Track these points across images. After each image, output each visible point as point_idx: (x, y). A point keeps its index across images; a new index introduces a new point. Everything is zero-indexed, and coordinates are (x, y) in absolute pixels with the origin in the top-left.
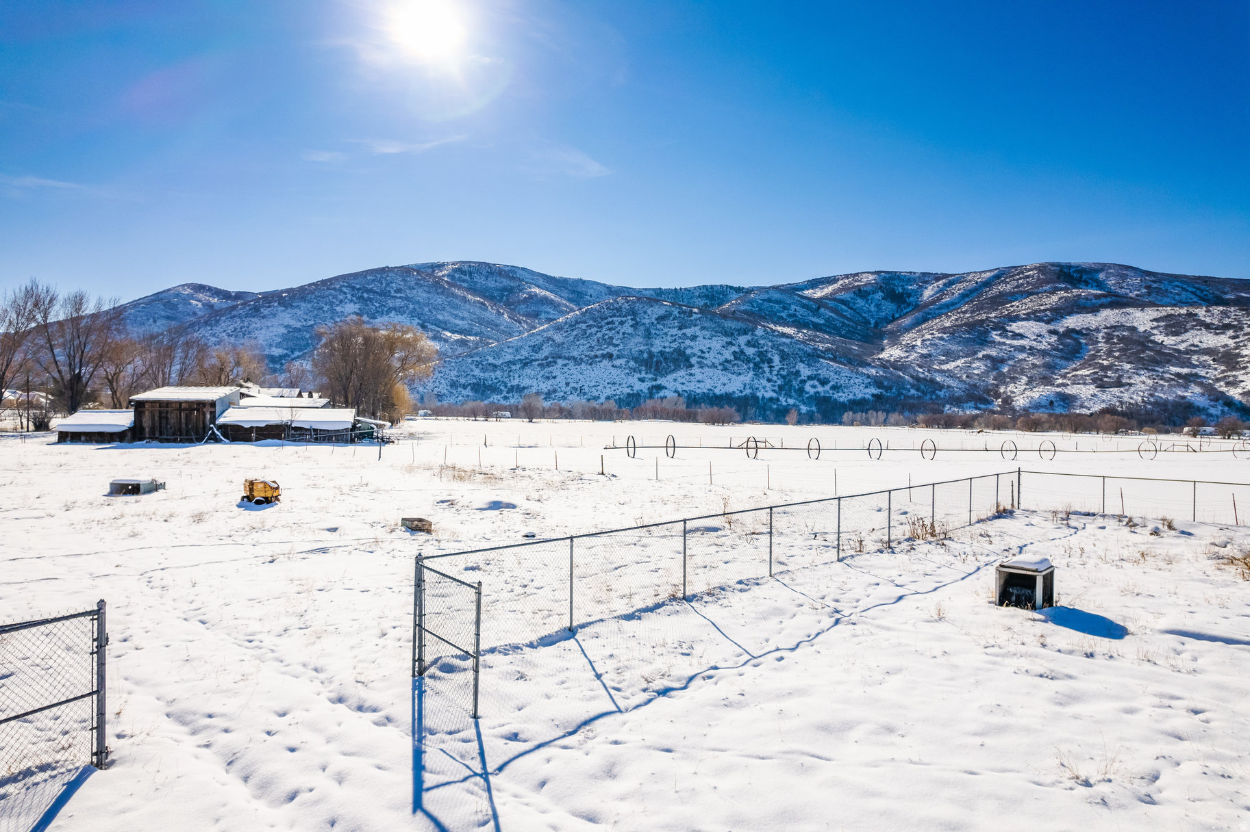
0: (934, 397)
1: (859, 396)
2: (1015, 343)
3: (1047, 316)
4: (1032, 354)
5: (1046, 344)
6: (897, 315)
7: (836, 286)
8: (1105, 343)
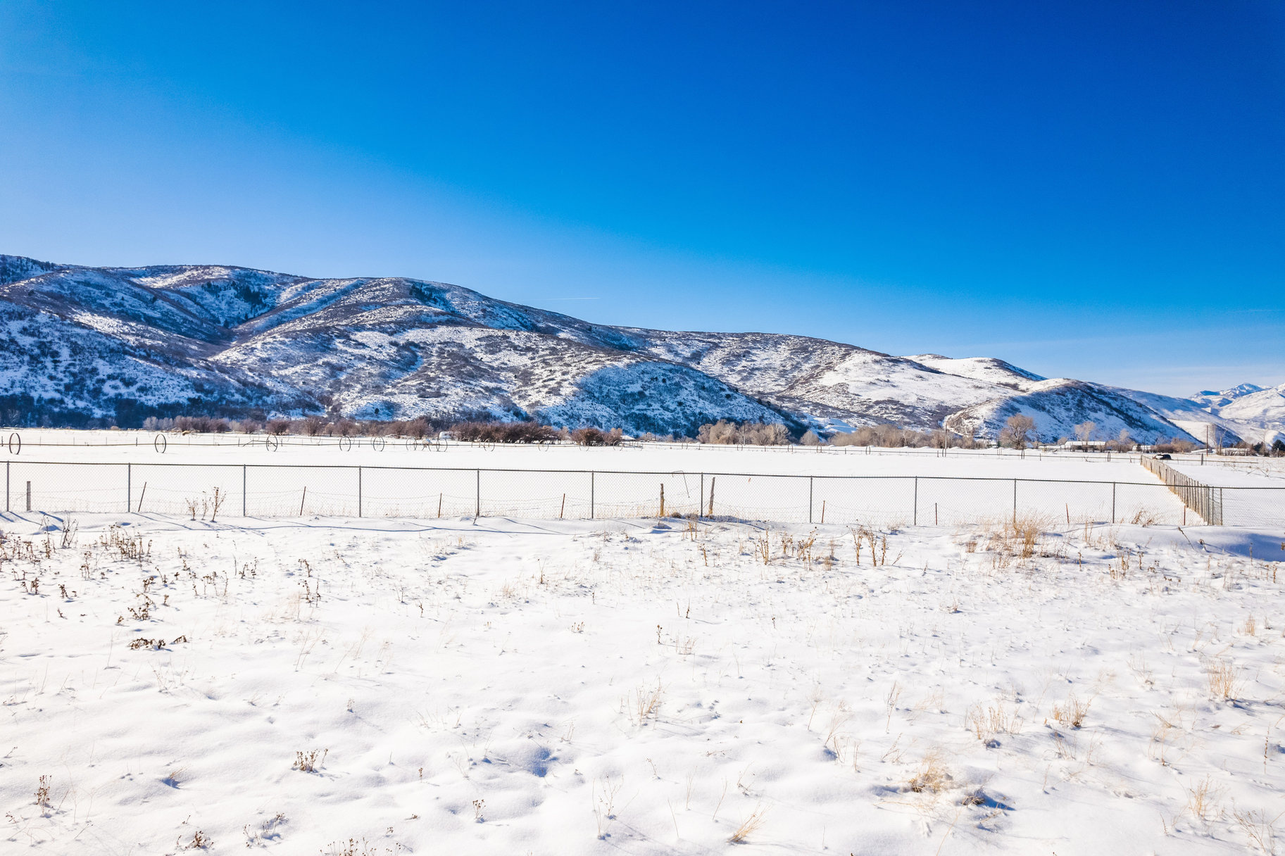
0: (260, 402)
1: (172, 400)
2: (356, 351)
3: (391, 327)
4: (371, 364)
5: (385, 354)
6: (251, 316)
7: (182, 277)
8: (437, 356)
